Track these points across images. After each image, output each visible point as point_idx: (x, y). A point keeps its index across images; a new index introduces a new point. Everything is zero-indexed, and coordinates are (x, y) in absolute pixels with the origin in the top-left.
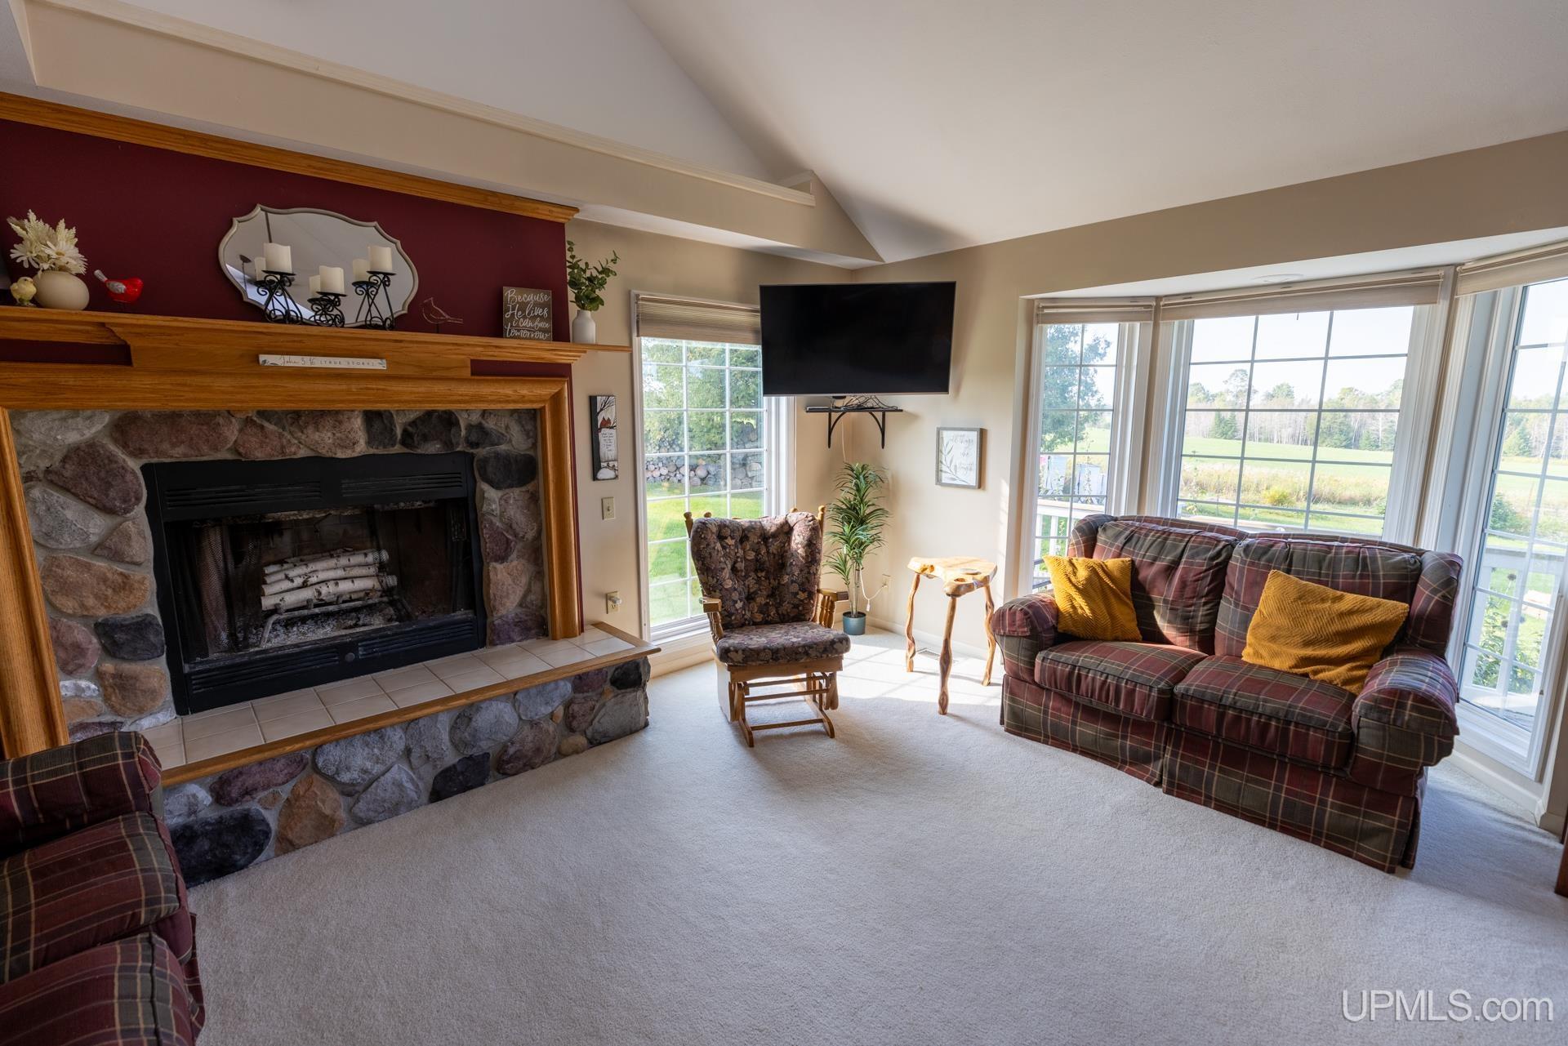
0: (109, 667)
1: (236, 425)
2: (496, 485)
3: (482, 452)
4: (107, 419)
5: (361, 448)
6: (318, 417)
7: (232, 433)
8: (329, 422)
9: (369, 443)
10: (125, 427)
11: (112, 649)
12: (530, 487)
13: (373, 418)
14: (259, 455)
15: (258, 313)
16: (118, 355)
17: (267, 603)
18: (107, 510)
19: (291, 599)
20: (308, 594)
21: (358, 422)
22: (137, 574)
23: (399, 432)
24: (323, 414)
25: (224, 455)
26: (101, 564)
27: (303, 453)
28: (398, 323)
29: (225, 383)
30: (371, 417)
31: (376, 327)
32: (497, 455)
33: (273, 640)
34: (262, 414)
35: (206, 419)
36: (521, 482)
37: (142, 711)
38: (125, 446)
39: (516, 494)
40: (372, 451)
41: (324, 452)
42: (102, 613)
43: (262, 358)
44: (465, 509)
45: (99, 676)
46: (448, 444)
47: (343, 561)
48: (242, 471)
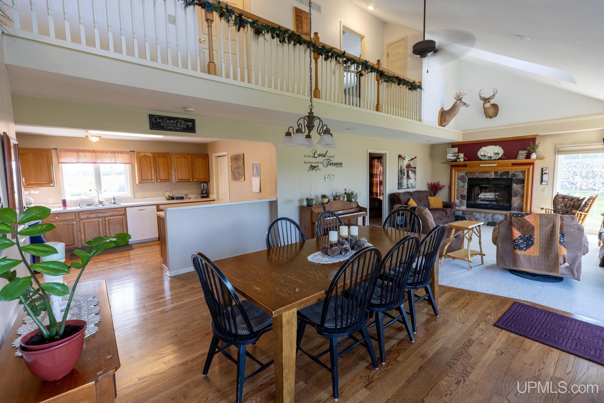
0: (461, 200)
1: (477, 173)
2: (516, 184)
3: (514, 178)
4: (465, 173)
5: (493, 177)
6: (487, 172)
7: (477, 174)
8: (489, 173)
9: (495, 176)
10: (466, 174)
11: (461, 198)
12: (523, 184)
13: (496, 173)
14: (480, 177)
15: (481, 160)
16: (465, 166)
17: (479, 197)
18: (463, 182)
19: (482, 197)
20: (485, 197)
21: (493, 173)
22: (465, 190)
23: (499, 174)
24: (488, 172)
25: (476, 177)
26: (462, 188)
27: (485, 177)
28: (500, 159)
29: (476, 168)
30: (495, 172)
31: (496, 160)
32: (516, 179)
33: (479, 202)
34: (481, 172)
35: (474, 172)
36: (521, 183)
37: (463, 206)
38: (466, 175)
39: (520, 186)
40: (495, 177)
41: (488, 177)
42: (461, 194)
43: (481, 165)
44: (510, 187)
45: (460, 201)
46: (507, 176)
47: (491, 193)
48: (478, 179)
